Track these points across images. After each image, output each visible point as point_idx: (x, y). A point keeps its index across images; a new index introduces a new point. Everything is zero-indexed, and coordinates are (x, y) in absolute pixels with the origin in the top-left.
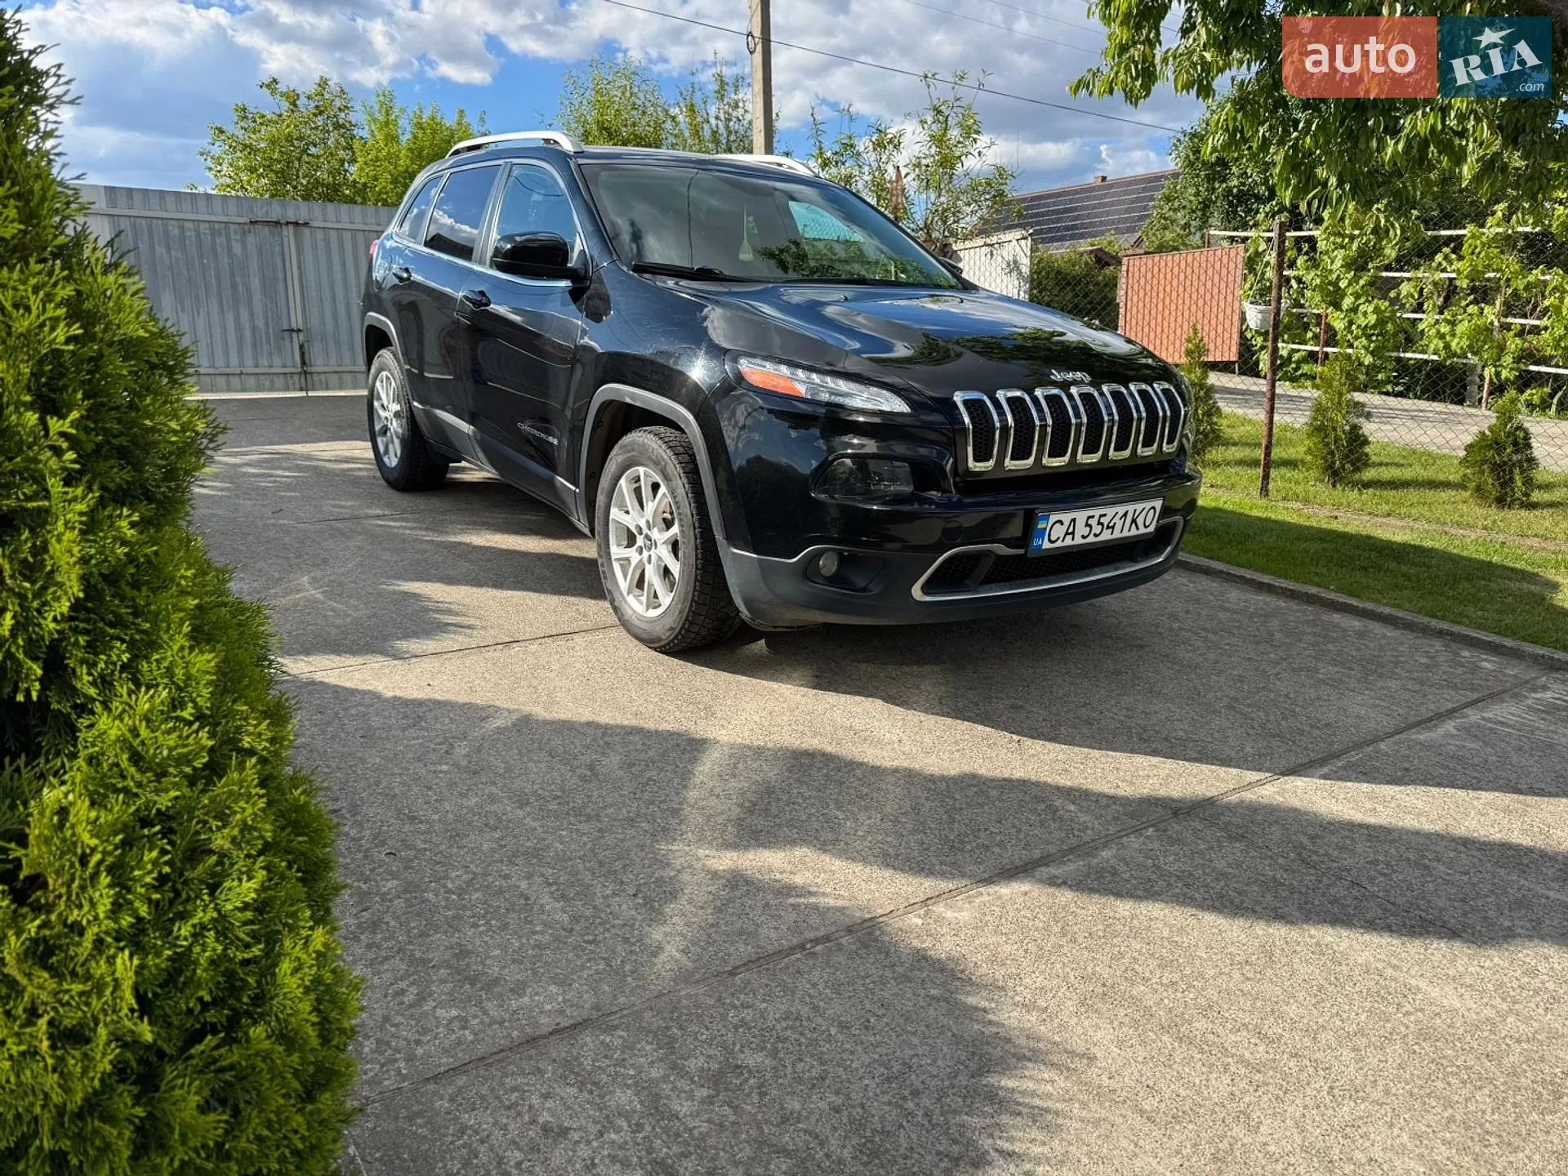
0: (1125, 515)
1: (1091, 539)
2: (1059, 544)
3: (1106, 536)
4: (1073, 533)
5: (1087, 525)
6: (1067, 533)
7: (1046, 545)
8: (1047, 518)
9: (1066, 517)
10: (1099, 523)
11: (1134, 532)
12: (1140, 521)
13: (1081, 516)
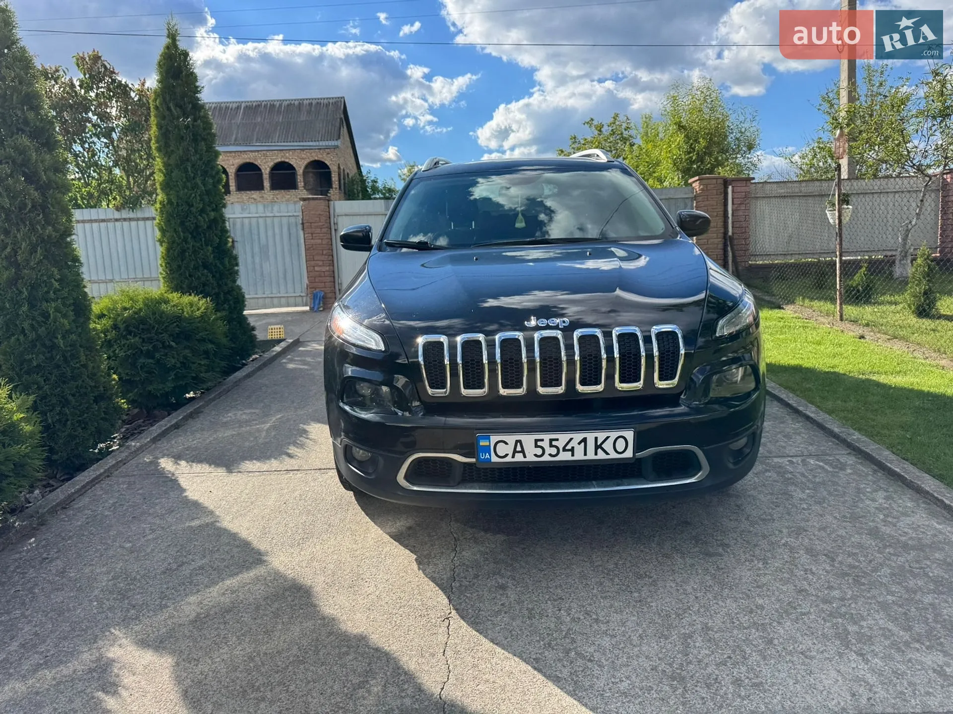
0: (584, 440)
1: (546, 458)
2: (509, 459)
3: (565, 456)
4: (523, 451)
5: (536, 446)
6: (515, 452)
7: (494, 459)
8: (488, 438)
9: (511, 439)
10: (551, 446)
11: (601, 455)
12: (608, 446)
13: (528, 440)
